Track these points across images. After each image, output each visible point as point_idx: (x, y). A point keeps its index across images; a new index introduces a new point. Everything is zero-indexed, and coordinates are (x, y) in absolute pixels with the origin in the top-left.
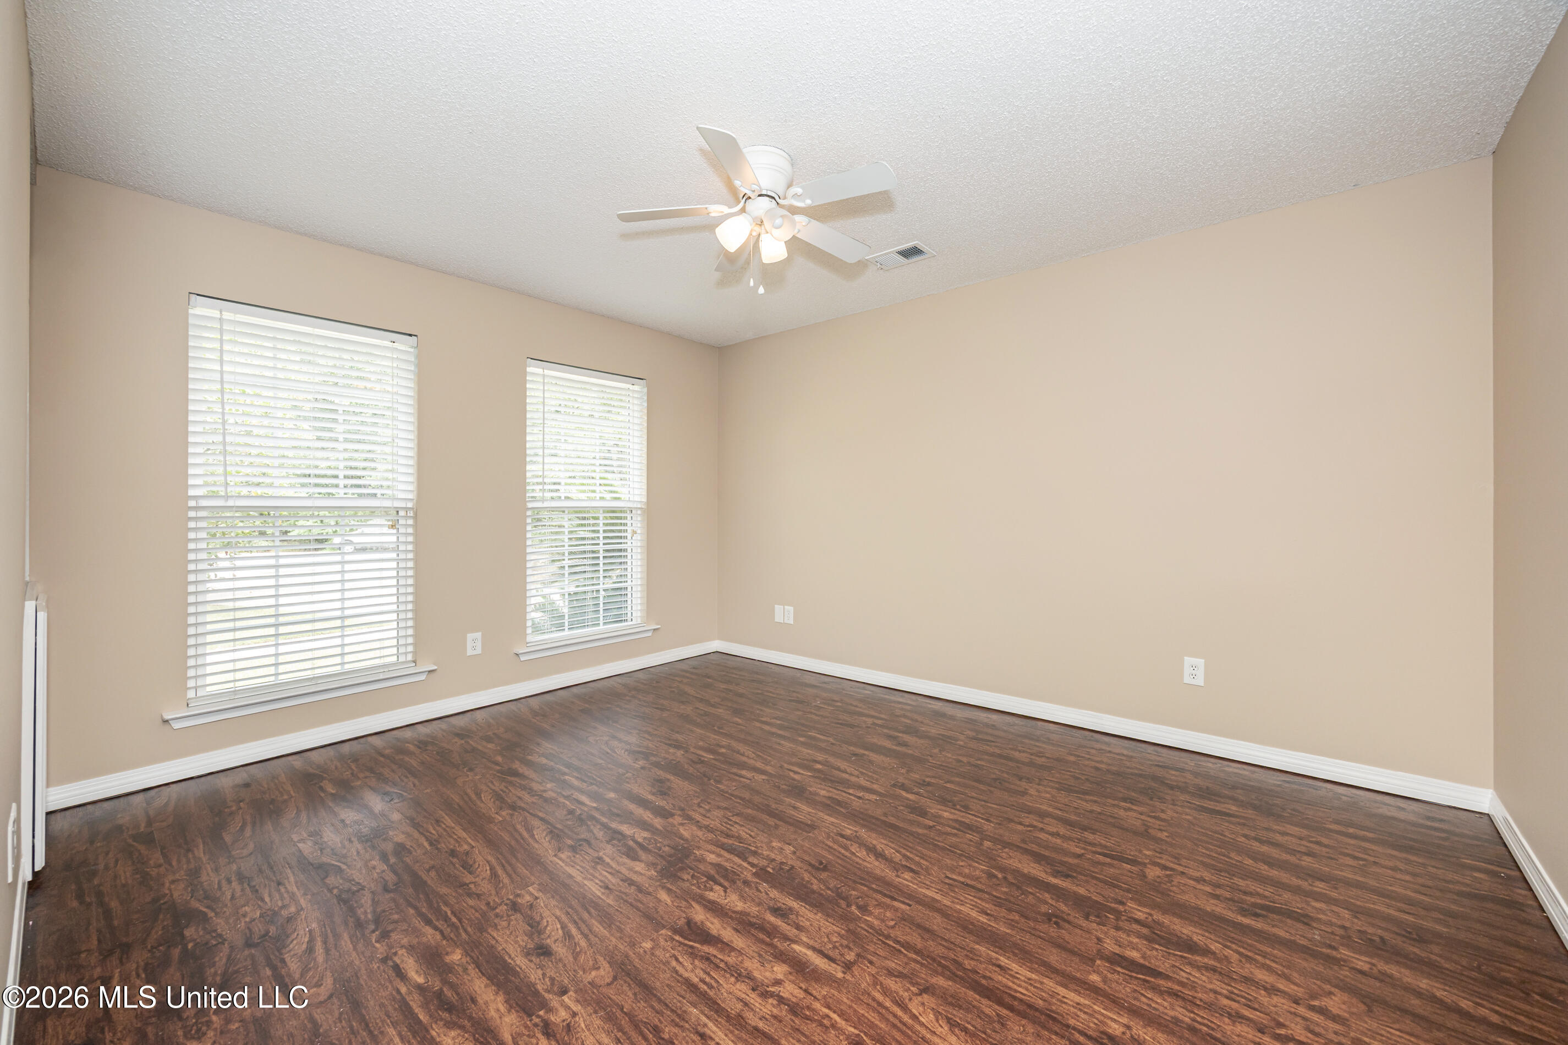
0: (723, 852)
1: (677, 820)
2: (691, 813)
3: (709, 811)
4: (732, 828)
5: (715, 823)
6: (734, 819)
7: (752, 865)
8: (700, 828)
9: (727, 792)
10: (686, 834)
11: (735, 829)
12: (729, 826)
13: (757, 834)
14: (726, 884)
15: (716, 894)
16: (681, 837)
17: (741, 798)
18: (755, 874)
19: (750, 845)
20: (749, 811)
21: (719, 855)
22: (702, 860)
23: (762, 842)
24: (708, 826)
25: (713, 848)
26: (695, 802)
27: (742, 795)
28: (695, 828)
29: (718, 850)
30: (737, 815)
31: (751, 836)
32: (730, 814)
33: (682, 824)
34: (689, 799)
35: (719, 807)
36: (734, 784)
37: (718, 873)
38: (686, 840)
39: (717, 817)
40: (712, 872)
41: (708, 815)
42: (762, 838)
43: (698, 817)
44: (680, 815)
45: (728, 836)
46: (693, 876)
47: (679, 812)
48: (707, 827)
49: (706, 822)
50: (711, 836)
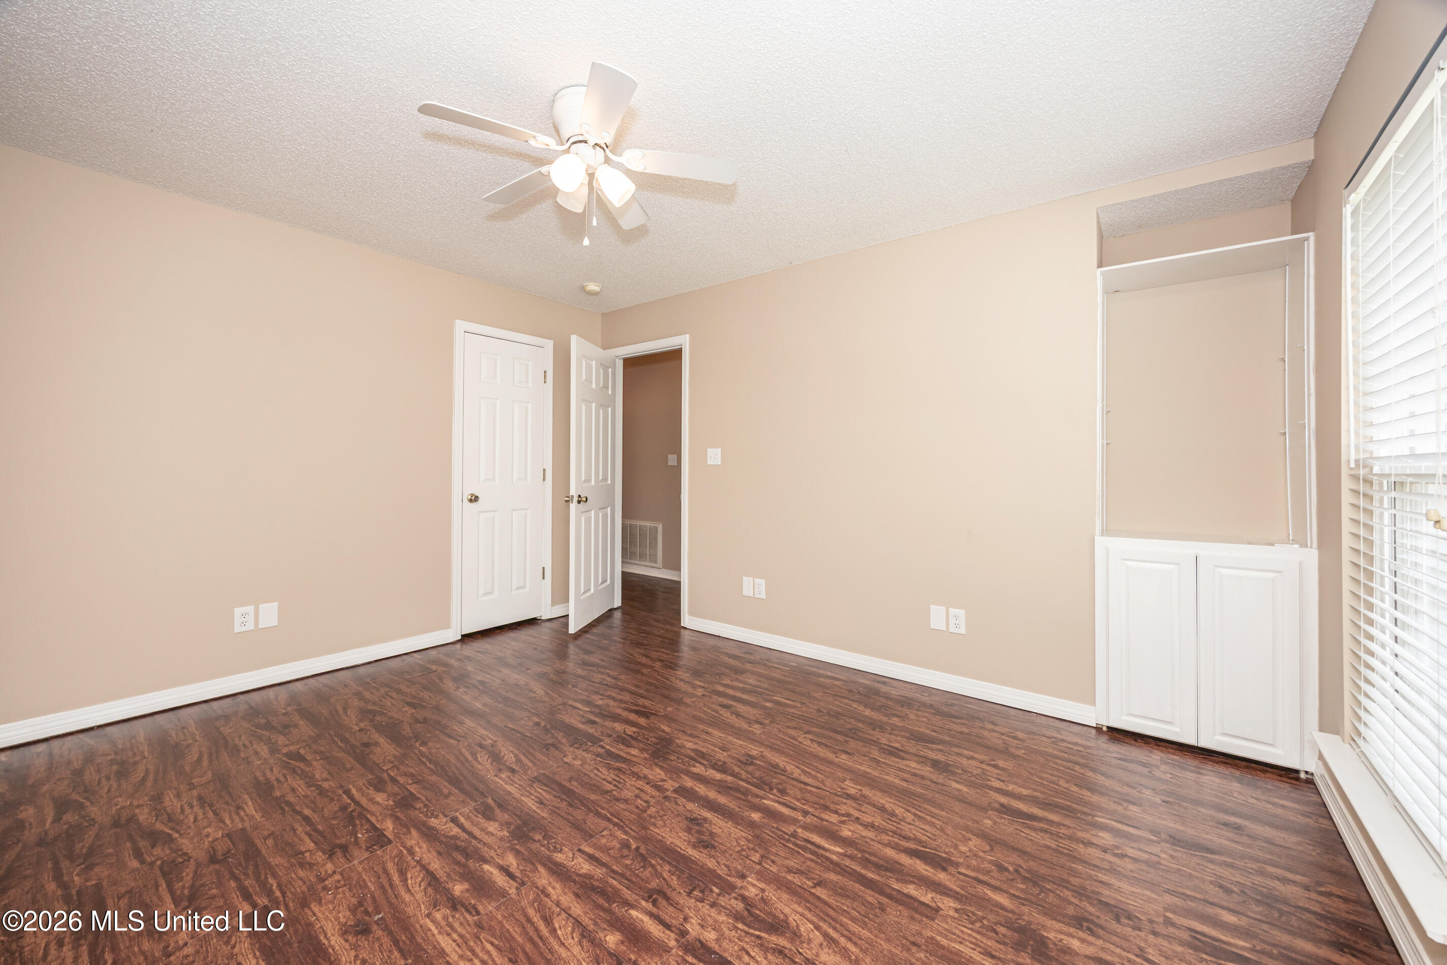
0: (625, 756)
1: (670, 785)
2: (655, 793)
3: (637, 796)
4: (614, 777)
5: (631, 782)
6: (611, 787)
7: (602, 747)
8: (645, 777)
9: (615, 825)
10: (658, 770)
11: (611, 776)
12: (618, 779)
13: (591, 771)
14: (624, 735)
15: (630, 730)
16: (661, 768)
17: (598, 814)
18: (602, 740)
19: (600, 762)
20: (593, 797)
21: (628, 753)
22: (642, 750)
23: (589, 764)
24: (637, 779)
25: (632, 759)
26: (654, 809)
27: (597, 820)
28: (650, 776)
29: (629, 757)
30: (607, 792)
31: (598, 770)
32: (615, 793)
33: (663, 780)
34: (661, 813)
35: (626, 801)
36: (604, 841)
37: (630, 742)
38: (657, 765)
39: (628, 789)
40: (633, 742)
41: (637, 791)
42: (587, 768)
43: (648, 788)
44: (667, 790)
45: (619, 769)
46: (648, 740)
47: (669, 793)
48: (639, 778)
49: (640, 784)
50: (635, 769)
